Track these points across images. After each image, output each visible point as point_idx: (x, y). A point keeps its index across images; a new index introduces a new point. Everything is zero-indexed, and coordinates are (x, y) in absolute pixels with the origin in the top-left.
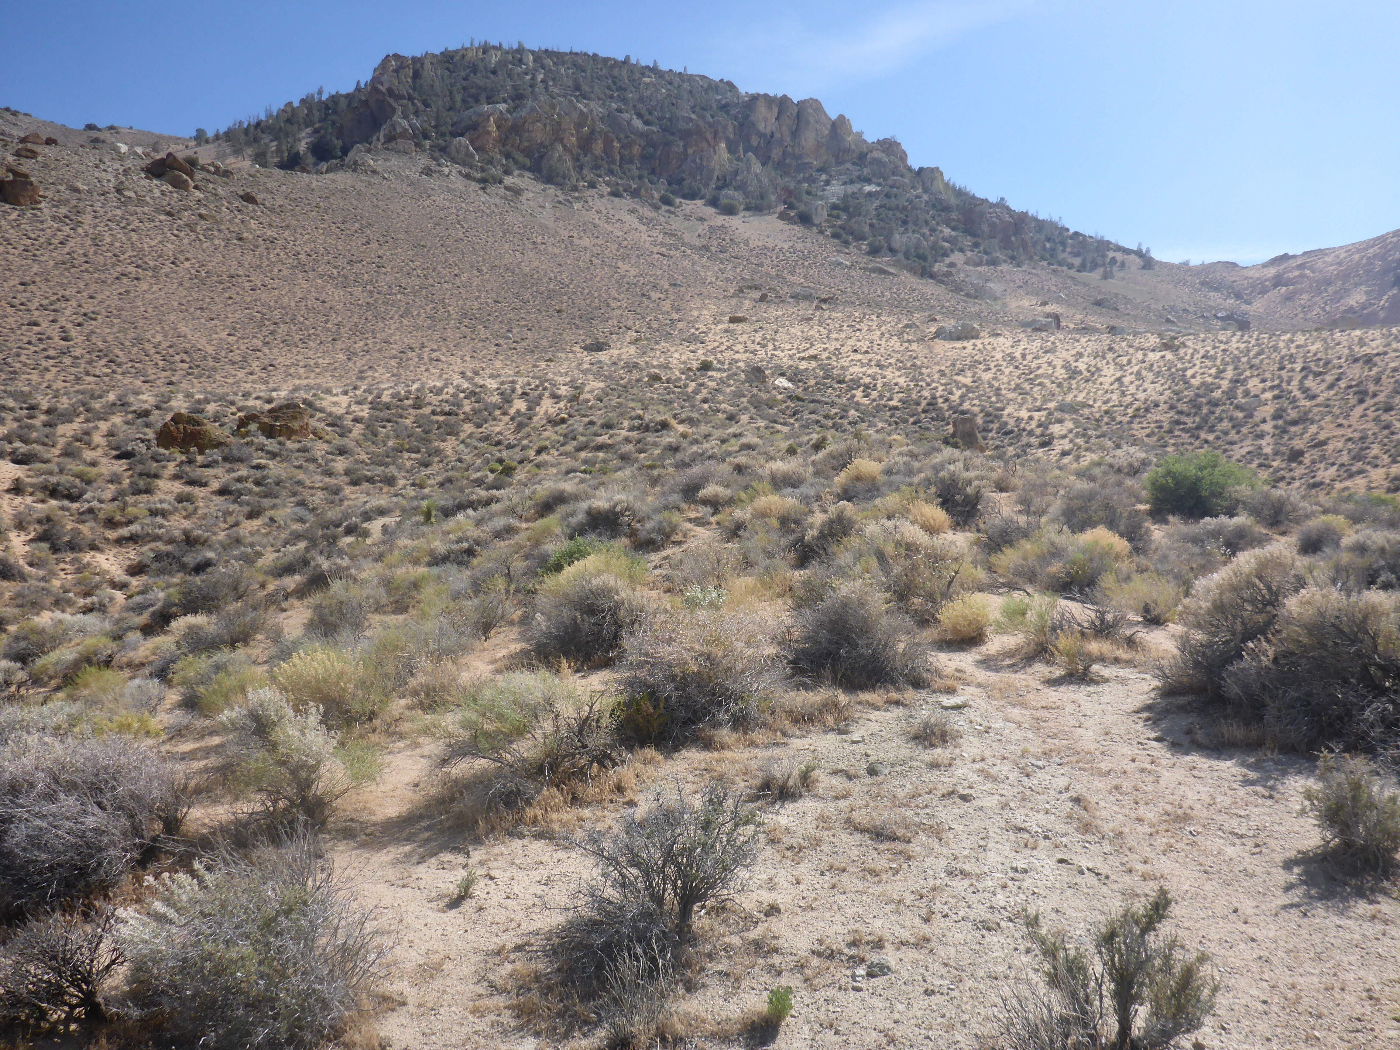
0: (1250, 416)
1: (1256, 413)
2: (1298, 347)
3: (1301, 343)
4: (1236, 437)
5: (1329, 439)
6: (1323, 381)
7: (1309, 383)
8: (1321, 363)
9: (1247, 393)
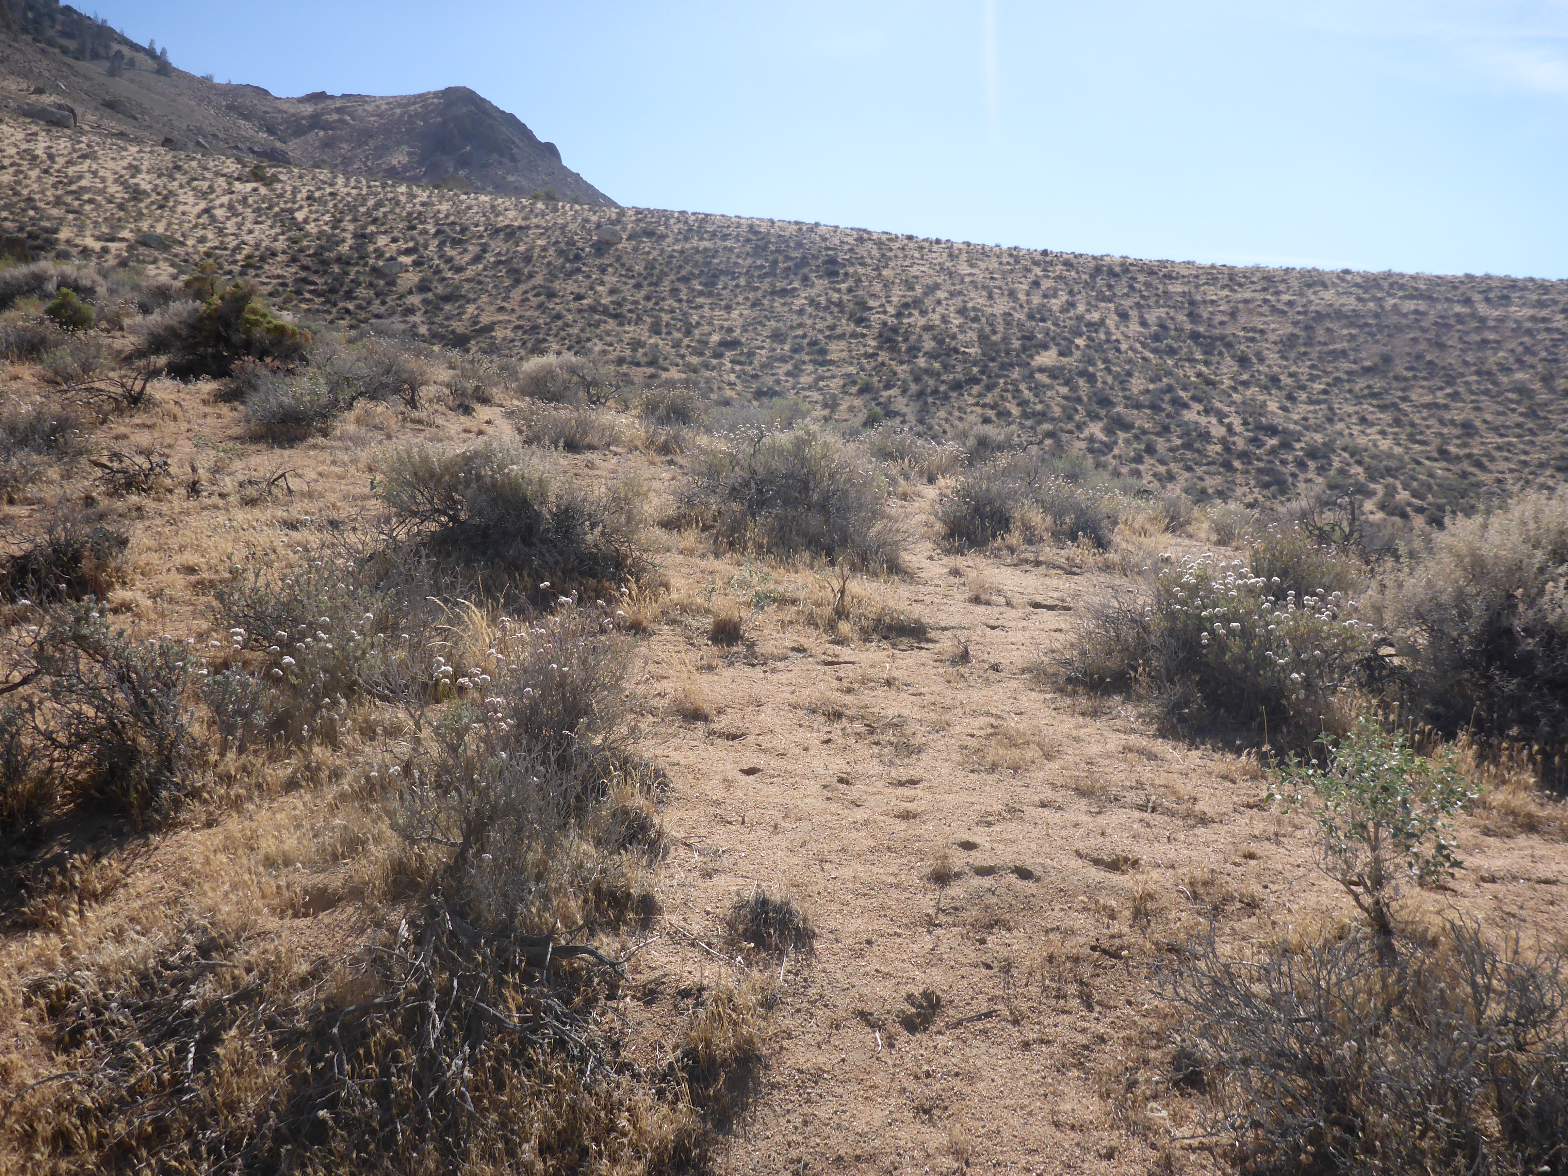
0: (393, 283)
1: (399, 281)
2: (423, 204)
3: (424, 199)
4: (383, 309)
5: (494, 323)
6: (465, 250)
7: (449, 251)
8: (458, 228)
9: (379, 253)
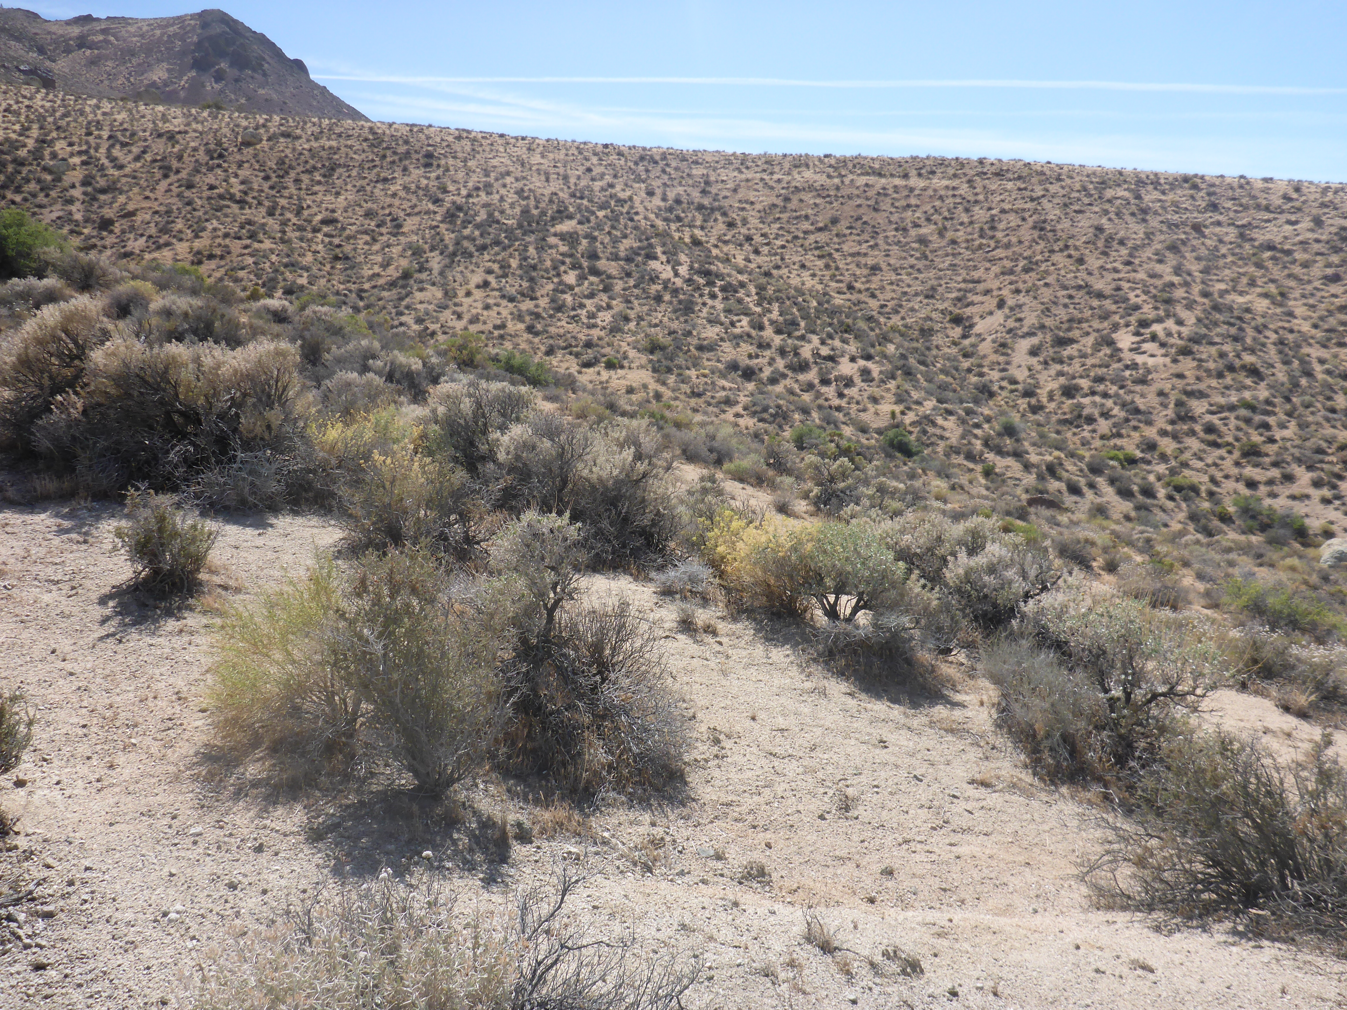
0: (59, 179)
1: (64, 177)
2: (104, 114)
3: (107, 110)
4: (46, 201)
5: (137, 210)
6: (130, 152)
7: (116, 152)
8: (128, 134)
9: (54, 156)
